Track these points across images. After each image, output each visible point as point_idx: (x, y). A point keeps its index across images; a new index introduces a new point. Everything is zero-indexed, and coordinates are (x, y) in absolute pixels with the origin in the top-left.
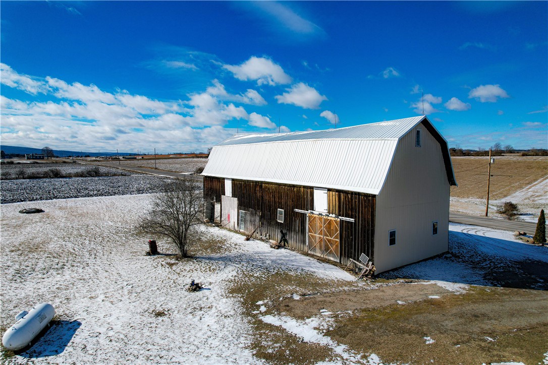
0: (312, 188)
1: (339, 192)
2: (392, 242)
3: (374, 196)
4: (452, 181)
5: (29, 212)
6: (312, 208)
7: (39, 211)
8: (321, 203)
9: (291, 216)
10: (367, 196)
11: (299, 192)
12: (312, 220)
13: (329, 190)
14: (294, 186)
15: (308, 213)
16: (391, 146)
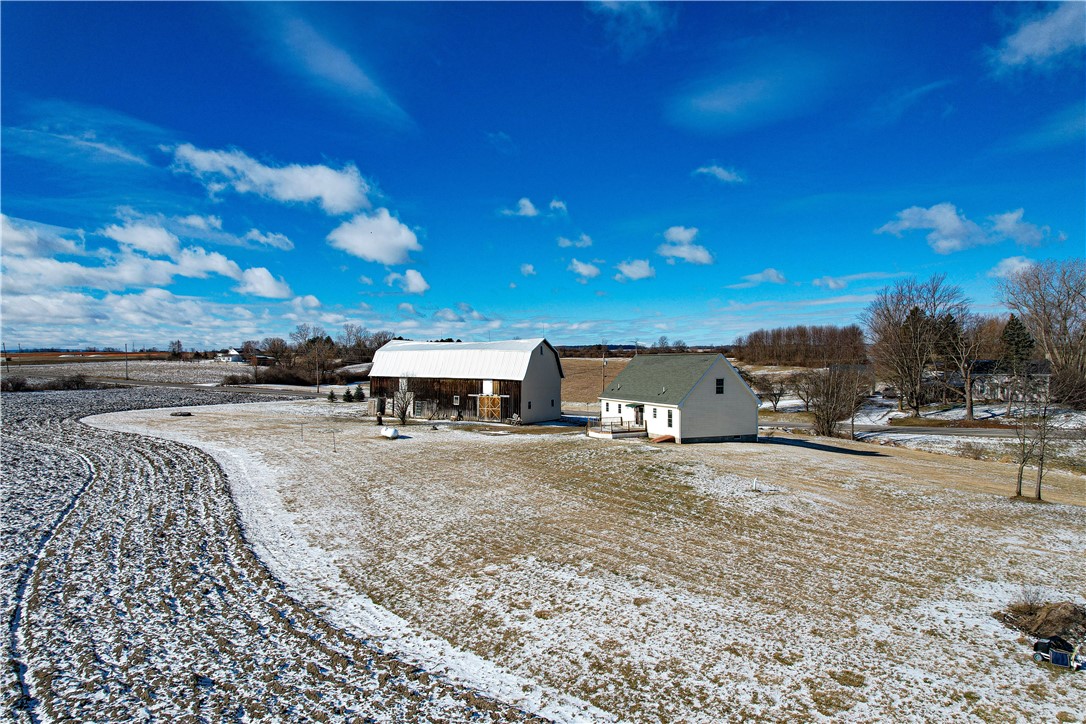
0: (482, 380)
1: (500, 381)
2: (530, 407)
3: (520, 382)
4: (562, 376)
5: (176, 415)
6: (482, 392)
7: (189, 414)
8: (488, 389)
9: (464, 400)
10: (517, 381)
11: (471, 383)
12: (482, 400)
13: (494, 380)
14: (468, 379)
15: (479, 396)
16: (528, 355)
